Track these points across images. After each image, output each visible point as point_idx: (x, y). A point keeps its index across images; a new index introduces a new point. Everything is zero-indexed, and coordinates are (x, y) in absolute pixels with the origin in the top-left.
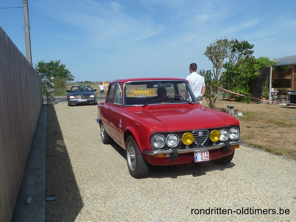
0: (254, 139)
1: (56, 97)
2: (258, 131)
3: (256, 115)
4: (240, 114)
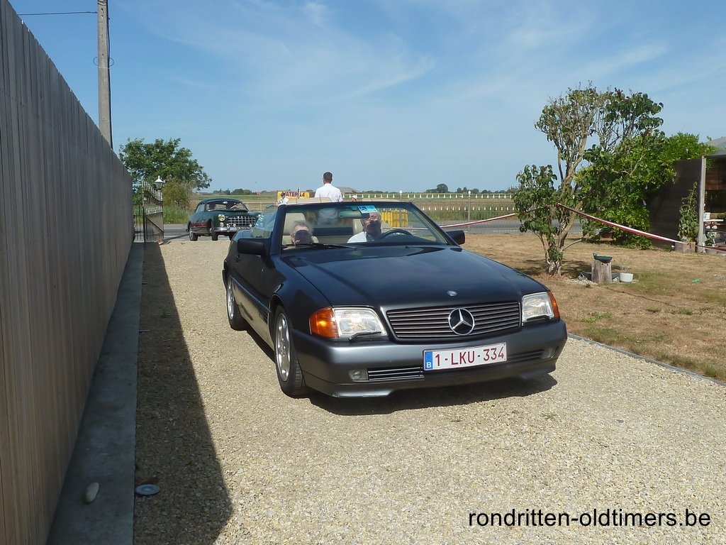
0: (670, 342)
1: (167, 227)
2: (678, 323)
3: (667, 279)
4: (627, 277)
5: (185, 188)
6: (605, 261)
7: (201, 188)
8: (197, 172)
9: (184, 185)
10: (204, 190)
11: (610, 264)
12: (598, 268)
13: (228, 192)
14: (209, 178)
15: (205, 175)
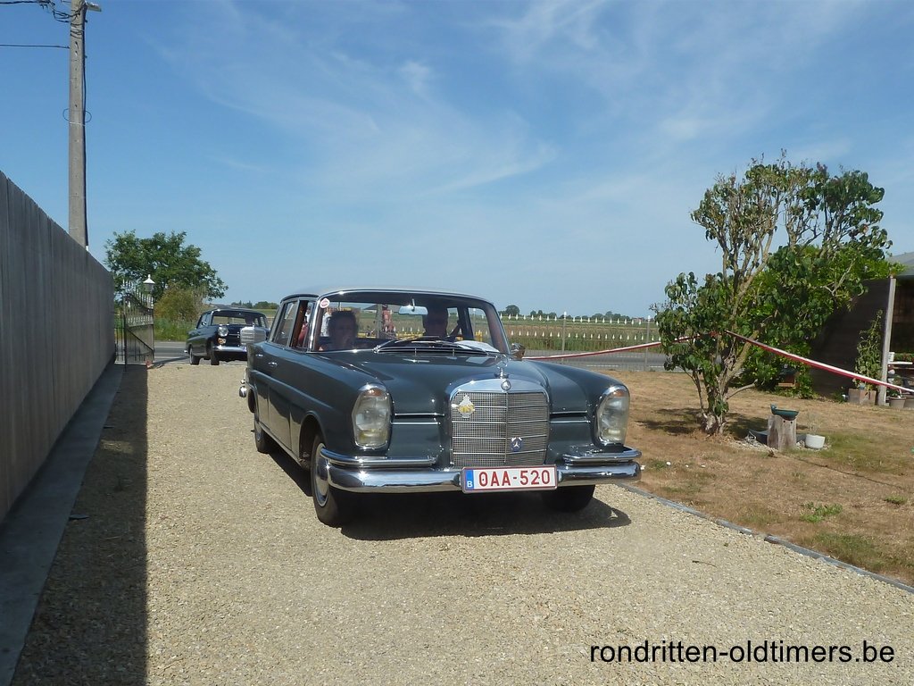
4: (817, 442)
5: (192, 296)
6: (789, 416)
7: (213, 298)
8: (208, 277)
9: (190, 293)
10: (216, 301)
11: (795, 422)
12: (778, 427)
13: (249, 305)
14: (224, 285)
15: (220, 282)
